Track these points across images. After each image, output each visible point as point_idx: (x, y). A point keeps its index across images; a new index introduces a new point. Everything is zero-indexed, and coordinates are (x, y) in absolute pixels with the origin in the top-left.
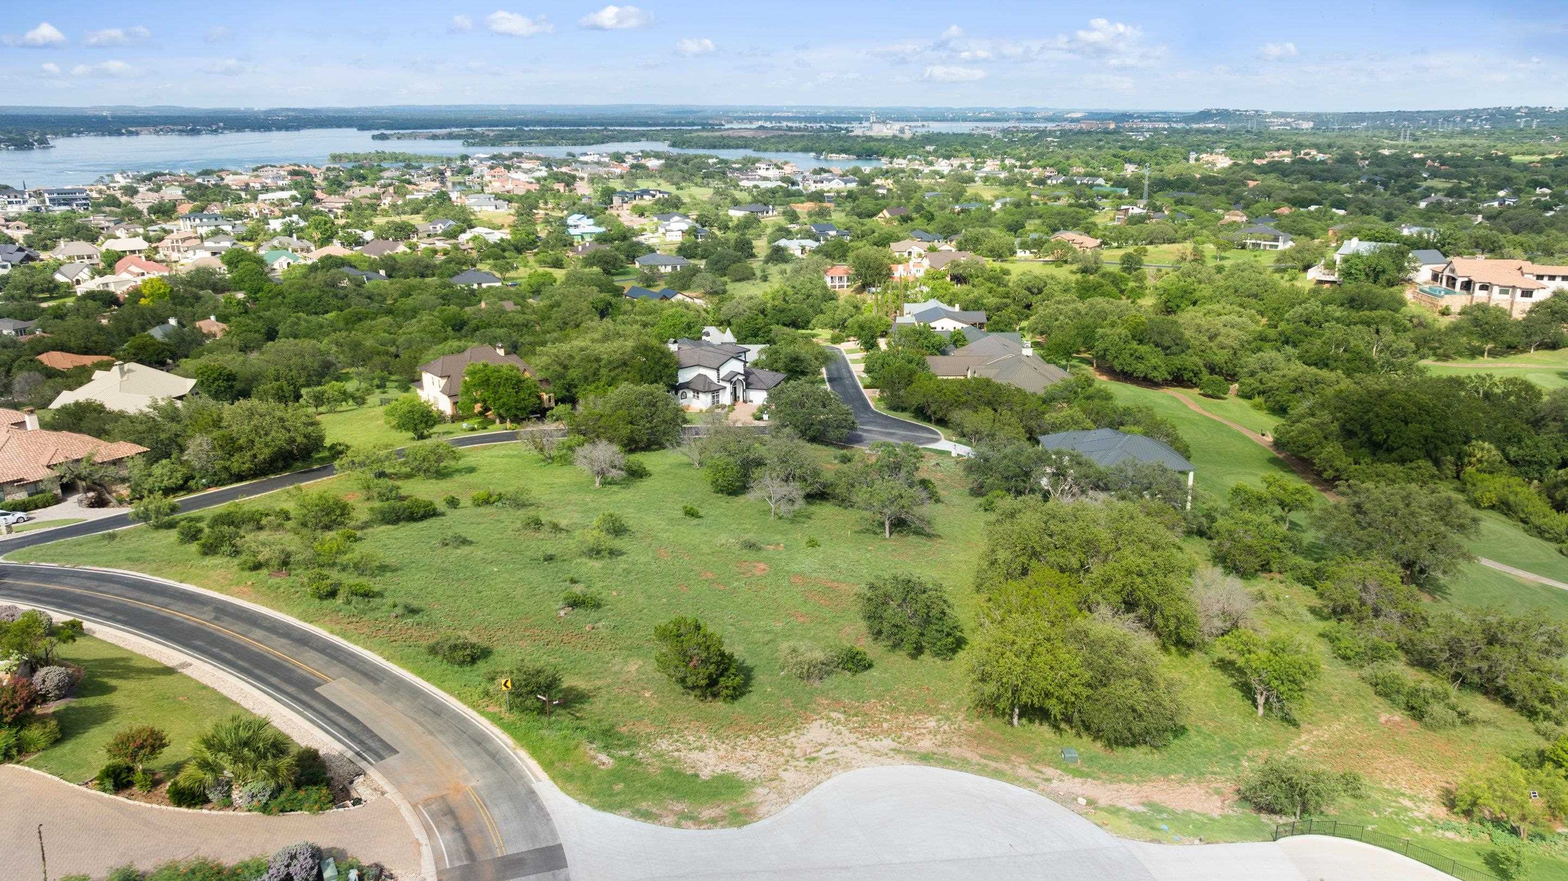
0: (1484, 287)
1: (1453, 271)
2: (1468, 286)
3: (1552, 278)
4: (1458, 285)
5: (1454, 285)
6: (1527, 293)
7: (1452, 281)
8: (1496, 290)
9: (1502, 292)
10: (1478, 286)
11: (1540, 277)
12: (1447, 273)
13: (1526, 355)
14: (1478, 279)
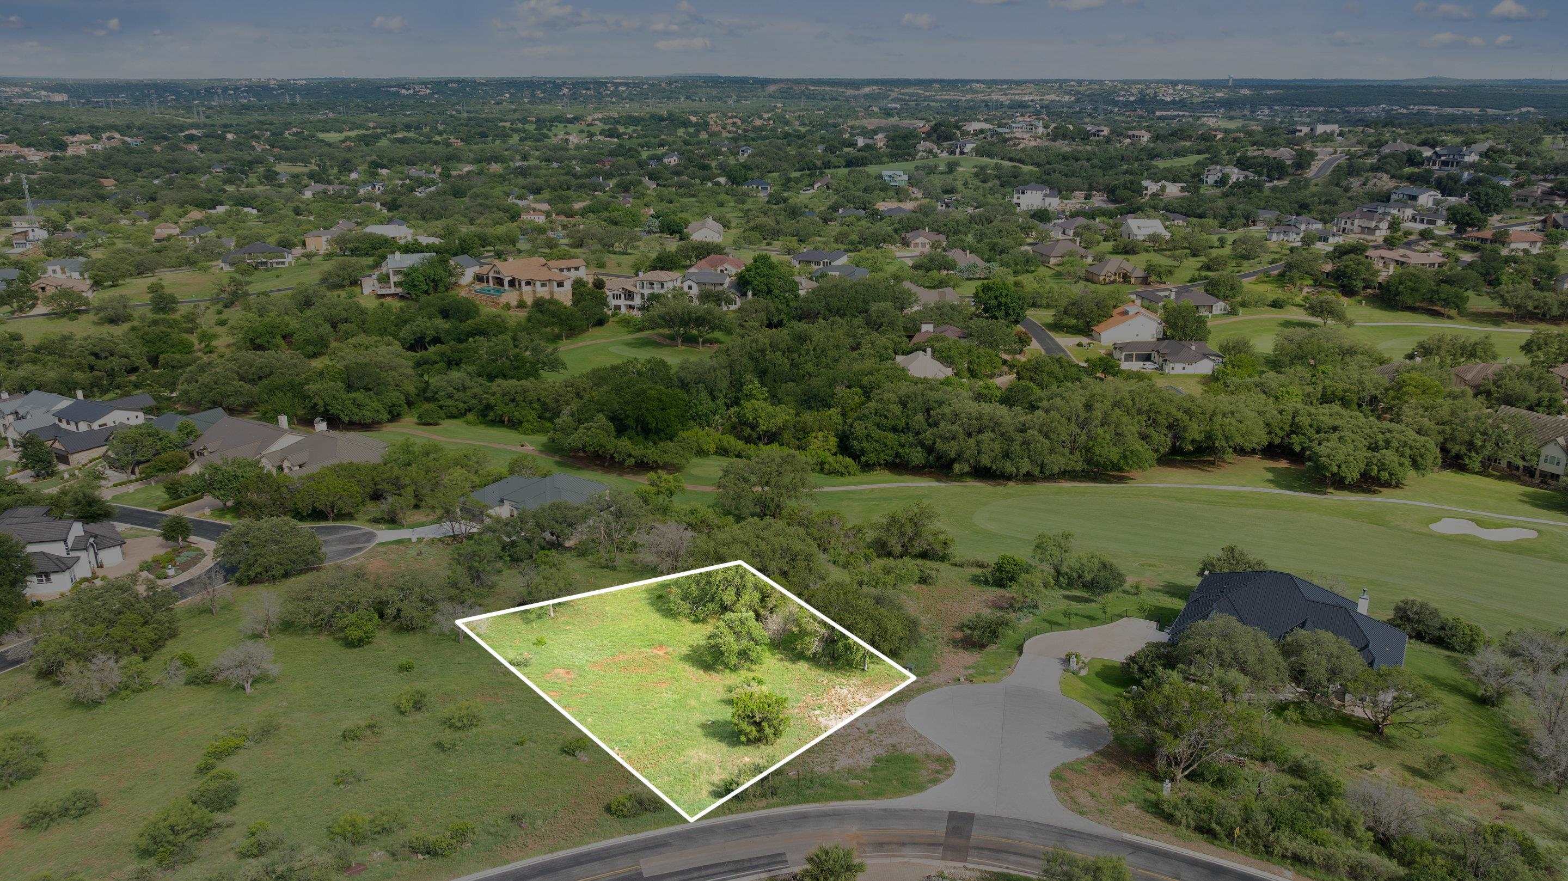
0: (528, 283)
1: (498, 272)
2: (512, 283)
3: (569, 270)
4: (506, 284)
5: (502, 285)
6: (560, 284)
7: (500, 282)
8: (538, 284)
9: (543, 285)
10: (523, 283)
11: (561, 270)
12: (492, 274)
13: (587, 334)
14: (523, 276)
